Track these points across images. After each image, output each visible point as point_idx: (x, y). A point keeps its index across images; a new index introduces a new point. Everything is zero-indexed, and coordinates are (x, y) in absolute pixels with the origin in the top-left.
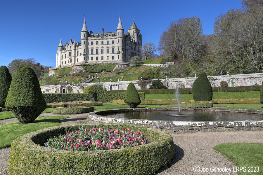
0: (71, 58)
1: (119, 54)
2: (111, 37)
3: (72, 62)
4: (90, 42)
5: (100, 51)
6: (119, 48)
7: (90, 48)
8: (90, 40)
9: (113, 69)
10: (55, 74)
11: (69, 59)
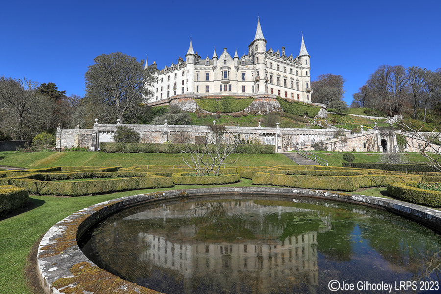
0: (228, 83)
1: (308, 93)
2: (296, 65)
3: (230, 90)
4: (268, 61)
5: (282, 83)
6: (307, 84)
7: (269, 73)
8: (269, 58)
9: (317, 114)
10: (198, 107)
11: (222, 84)
